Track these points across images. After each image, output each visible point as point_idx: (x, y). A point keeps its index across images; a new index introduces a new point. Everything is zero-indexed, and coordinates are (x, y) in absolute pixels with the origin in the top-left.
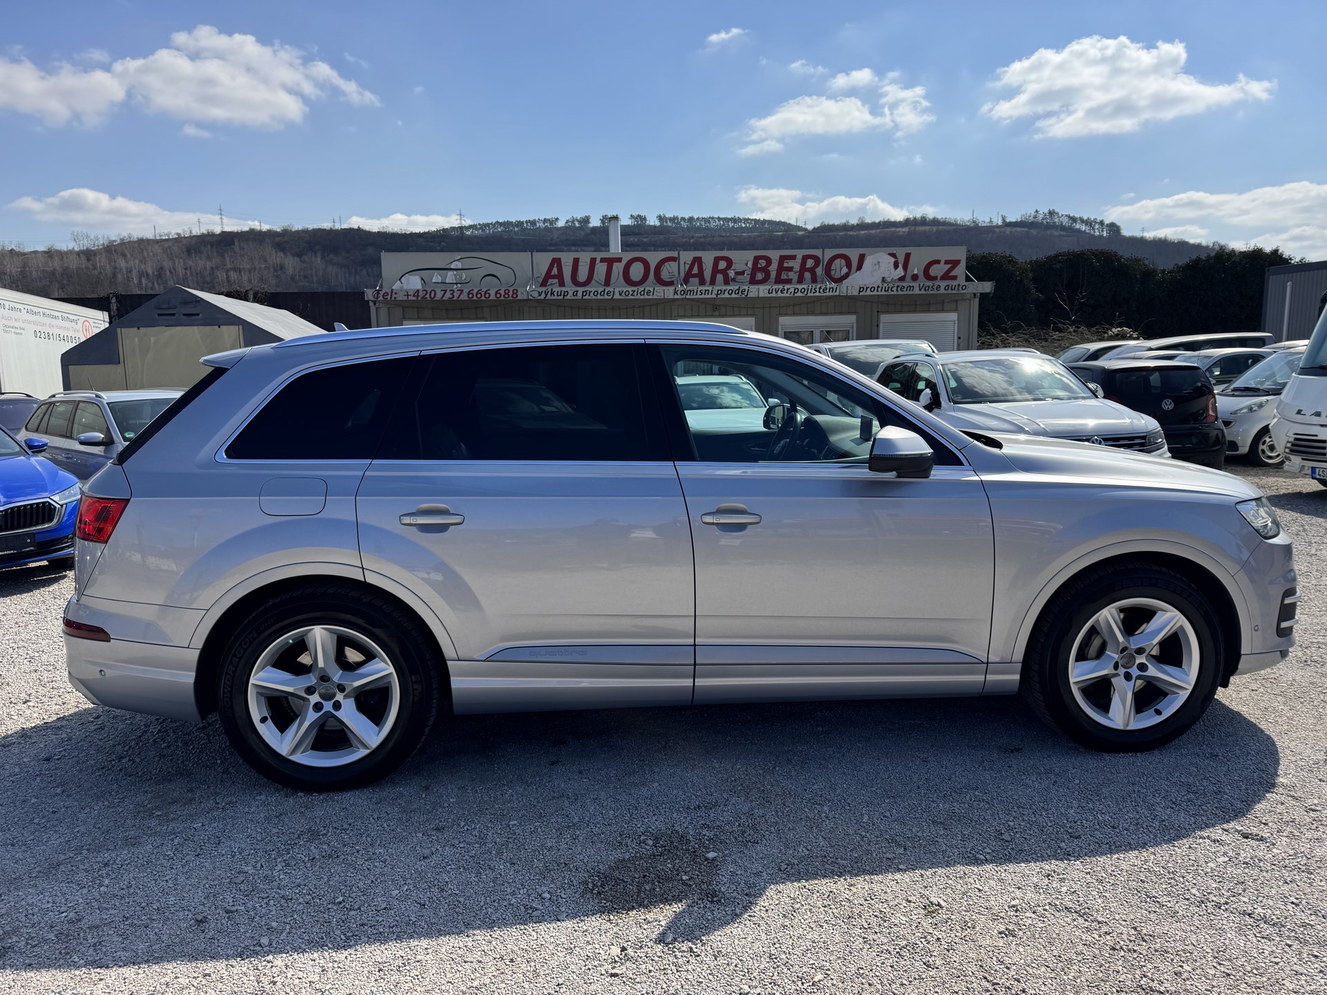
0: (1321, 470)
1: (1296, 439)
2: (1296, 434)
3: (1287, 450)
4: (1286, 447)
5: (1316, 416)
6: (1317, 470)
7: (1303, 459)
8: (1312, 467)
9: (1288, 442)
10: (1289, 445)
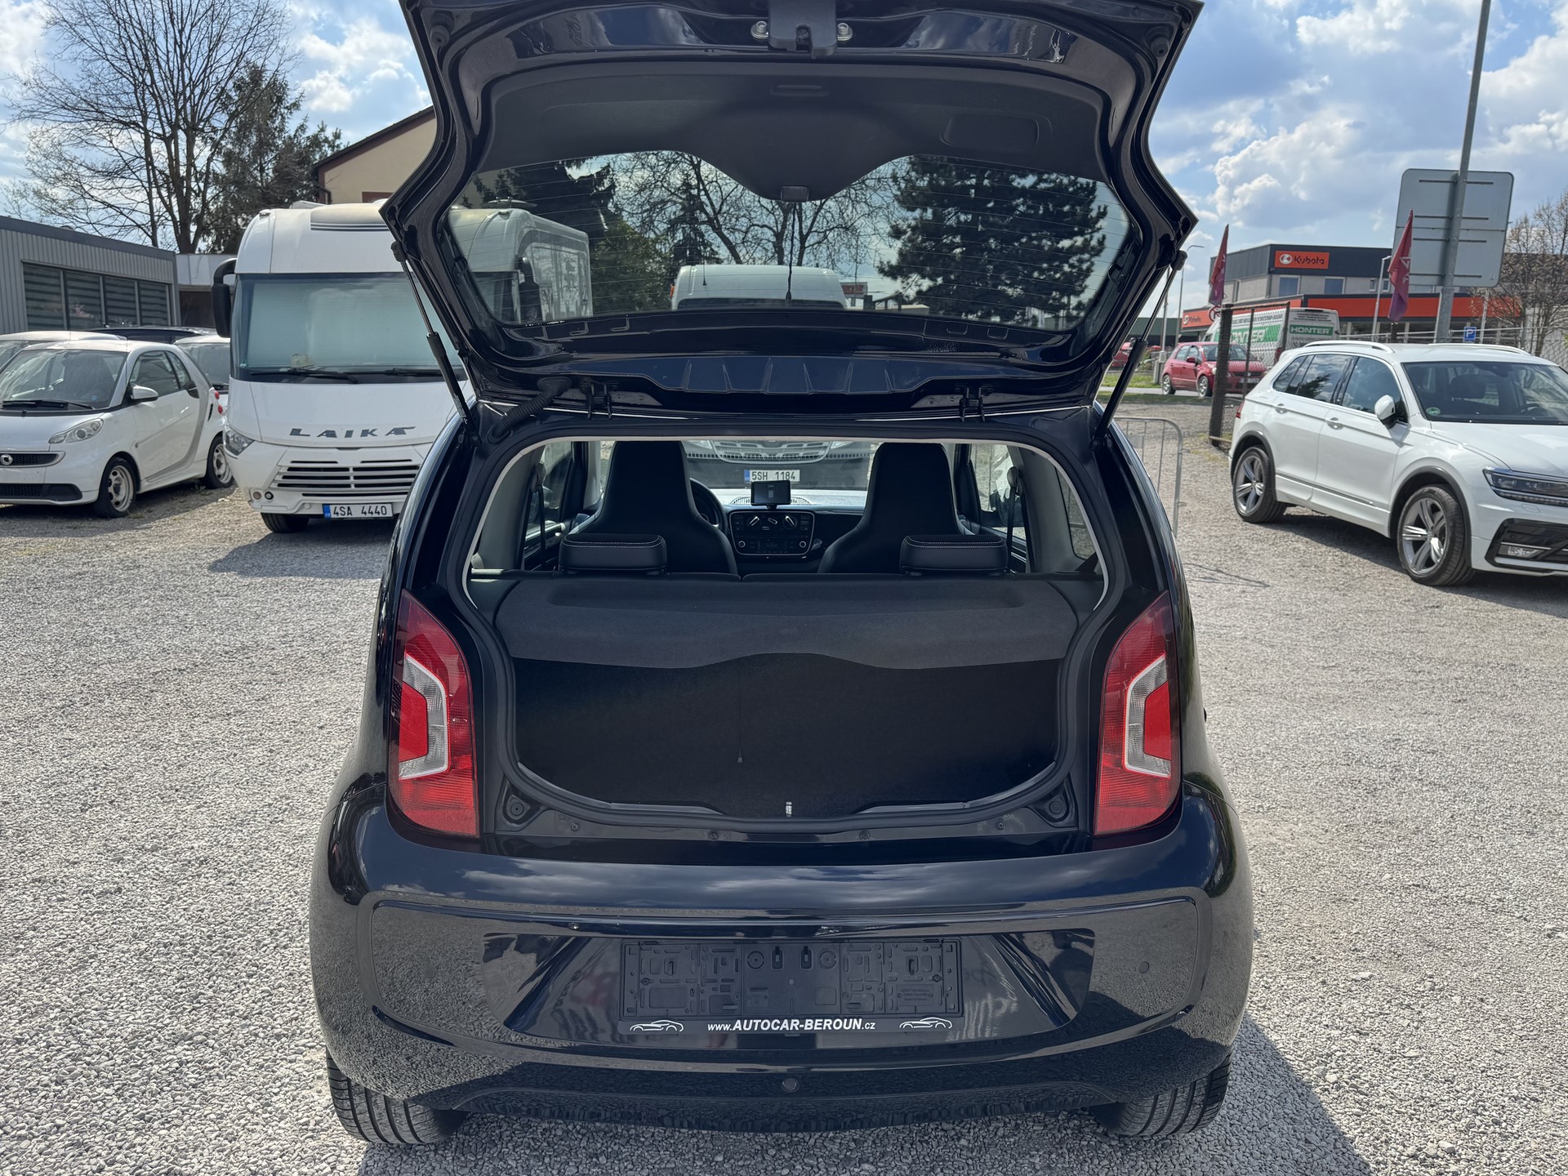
0: (339, 507)
1: (290, 469)
2: (293, 462)
3: (274, 485)
4: (274, 481)
5: (327, 436)
6: (332, 508)
7: (304, 495)
8: (323, 505)
9: (279, 473)
10: (279, 478)
